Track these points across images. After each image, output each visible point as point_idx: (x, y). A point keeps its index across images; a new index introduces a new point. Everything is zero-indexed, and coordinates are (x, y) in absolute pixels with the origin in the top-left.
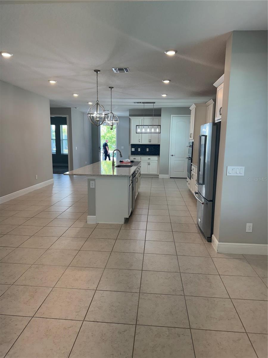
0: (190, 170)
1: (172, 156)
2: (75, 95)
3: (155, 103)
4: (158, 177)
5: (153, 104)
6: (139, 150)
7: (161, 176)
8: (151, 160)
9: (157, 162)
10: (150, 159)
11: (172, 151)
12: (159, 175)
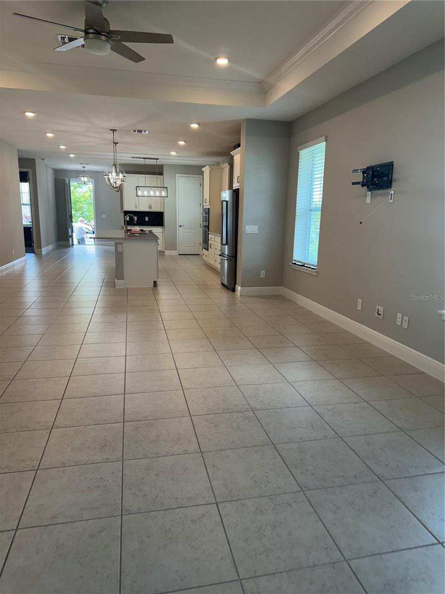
0: (206, 240)
1: (181, 226)
2: (62, 147)
3: (158, 159)
4: (164, 255)
5: (155, 160)
6: (135, 219)
7: (167, 253)
9: (161, 234)
11: (180, 221)
12: (164, 252)
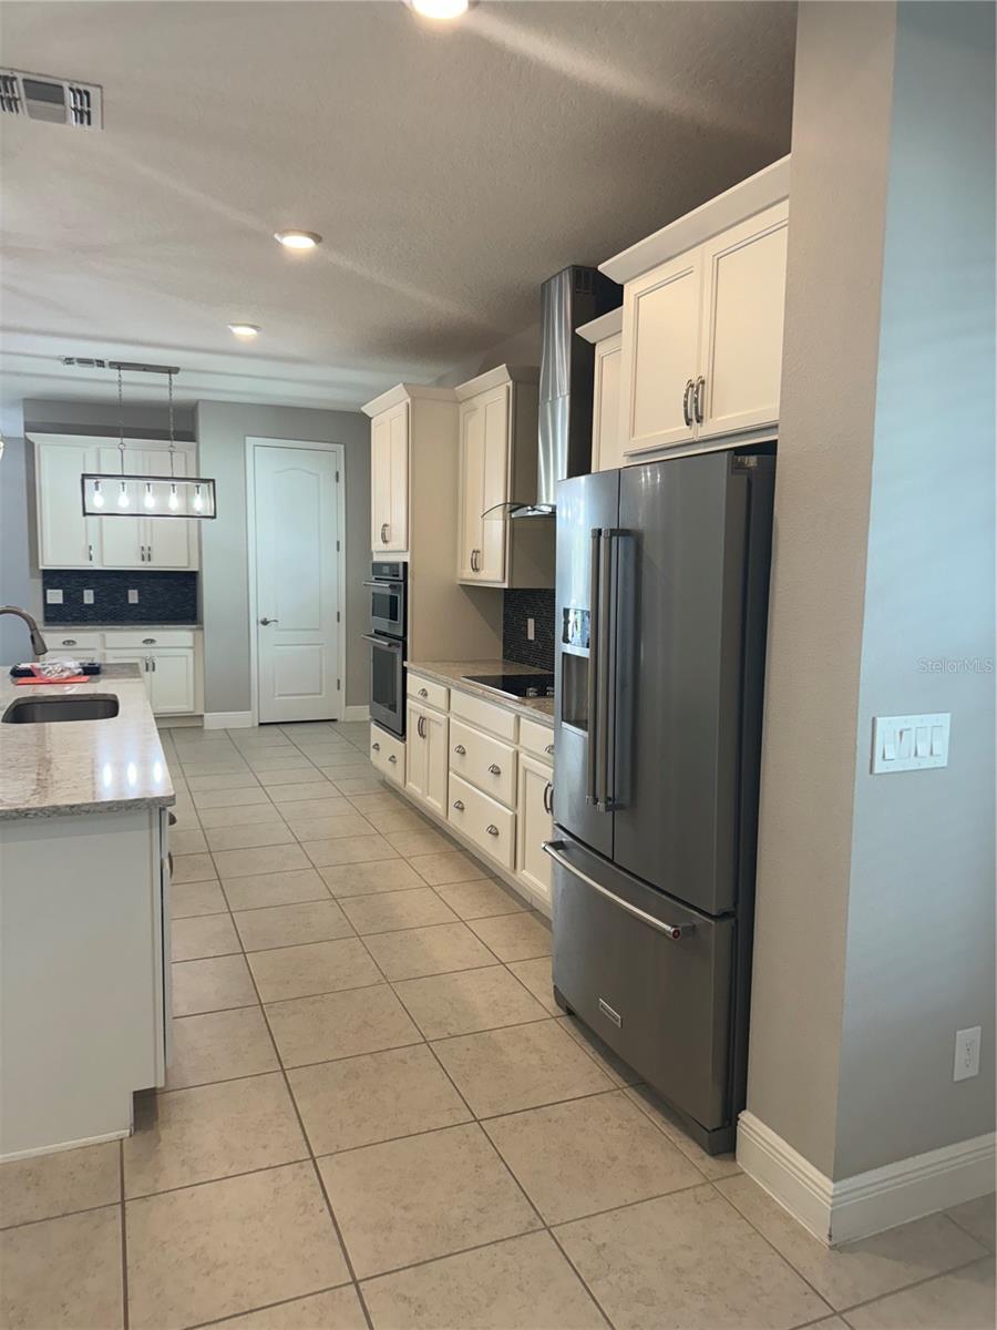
0: (387, 692)
1: (265, 623)
3: (177, 371)
4: (202, 727)
6: (89, 597)
7: (213, 720)
8: (157, 644)
9: (190, 652)
10: (152, 641)
11: (263, 601)
12: (202, 716)
